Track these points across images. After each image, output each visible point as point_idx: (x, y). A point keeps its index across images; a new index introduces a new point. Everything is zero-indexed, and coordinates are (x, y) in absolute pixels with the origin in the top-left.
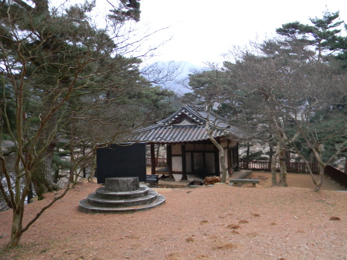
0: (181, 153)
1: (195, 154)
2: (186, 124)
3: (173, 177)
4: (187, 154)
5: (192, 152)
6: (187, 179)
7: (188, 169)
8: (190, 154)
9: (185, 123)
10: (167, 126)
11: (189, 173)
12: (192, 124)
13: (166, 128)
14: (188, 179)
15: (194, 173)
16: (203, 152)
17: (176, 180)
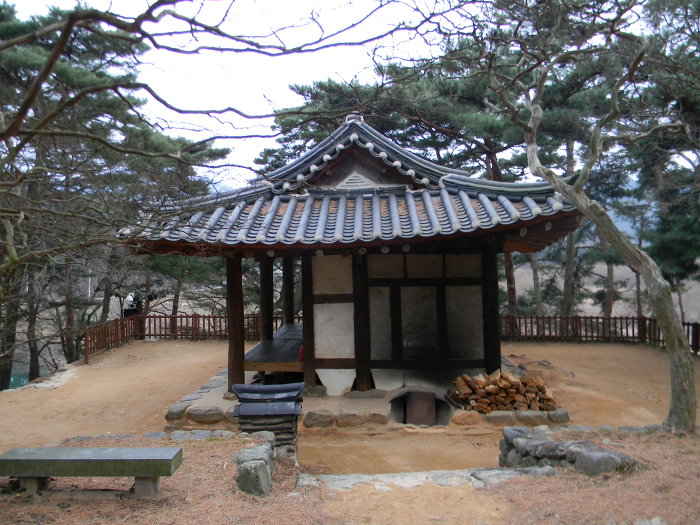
0: (350, 291)
1: (407, 293)
2: (361, 187)
3: (319, 382)
4: (373, 291)
5: (395, 286)
6: (373, 387)
7: (379, 346)
8: (386, 291)
9: (357, 180)
10: (288, 192)
11: (382, 364)
12: (386, 186)
13: (287, 201)
14: (379, 385)
15: (399, 361)
16: (440, 285)
17: (329, 392)
